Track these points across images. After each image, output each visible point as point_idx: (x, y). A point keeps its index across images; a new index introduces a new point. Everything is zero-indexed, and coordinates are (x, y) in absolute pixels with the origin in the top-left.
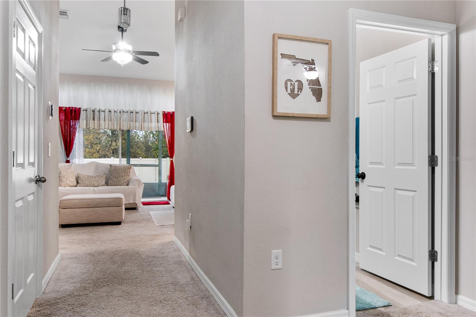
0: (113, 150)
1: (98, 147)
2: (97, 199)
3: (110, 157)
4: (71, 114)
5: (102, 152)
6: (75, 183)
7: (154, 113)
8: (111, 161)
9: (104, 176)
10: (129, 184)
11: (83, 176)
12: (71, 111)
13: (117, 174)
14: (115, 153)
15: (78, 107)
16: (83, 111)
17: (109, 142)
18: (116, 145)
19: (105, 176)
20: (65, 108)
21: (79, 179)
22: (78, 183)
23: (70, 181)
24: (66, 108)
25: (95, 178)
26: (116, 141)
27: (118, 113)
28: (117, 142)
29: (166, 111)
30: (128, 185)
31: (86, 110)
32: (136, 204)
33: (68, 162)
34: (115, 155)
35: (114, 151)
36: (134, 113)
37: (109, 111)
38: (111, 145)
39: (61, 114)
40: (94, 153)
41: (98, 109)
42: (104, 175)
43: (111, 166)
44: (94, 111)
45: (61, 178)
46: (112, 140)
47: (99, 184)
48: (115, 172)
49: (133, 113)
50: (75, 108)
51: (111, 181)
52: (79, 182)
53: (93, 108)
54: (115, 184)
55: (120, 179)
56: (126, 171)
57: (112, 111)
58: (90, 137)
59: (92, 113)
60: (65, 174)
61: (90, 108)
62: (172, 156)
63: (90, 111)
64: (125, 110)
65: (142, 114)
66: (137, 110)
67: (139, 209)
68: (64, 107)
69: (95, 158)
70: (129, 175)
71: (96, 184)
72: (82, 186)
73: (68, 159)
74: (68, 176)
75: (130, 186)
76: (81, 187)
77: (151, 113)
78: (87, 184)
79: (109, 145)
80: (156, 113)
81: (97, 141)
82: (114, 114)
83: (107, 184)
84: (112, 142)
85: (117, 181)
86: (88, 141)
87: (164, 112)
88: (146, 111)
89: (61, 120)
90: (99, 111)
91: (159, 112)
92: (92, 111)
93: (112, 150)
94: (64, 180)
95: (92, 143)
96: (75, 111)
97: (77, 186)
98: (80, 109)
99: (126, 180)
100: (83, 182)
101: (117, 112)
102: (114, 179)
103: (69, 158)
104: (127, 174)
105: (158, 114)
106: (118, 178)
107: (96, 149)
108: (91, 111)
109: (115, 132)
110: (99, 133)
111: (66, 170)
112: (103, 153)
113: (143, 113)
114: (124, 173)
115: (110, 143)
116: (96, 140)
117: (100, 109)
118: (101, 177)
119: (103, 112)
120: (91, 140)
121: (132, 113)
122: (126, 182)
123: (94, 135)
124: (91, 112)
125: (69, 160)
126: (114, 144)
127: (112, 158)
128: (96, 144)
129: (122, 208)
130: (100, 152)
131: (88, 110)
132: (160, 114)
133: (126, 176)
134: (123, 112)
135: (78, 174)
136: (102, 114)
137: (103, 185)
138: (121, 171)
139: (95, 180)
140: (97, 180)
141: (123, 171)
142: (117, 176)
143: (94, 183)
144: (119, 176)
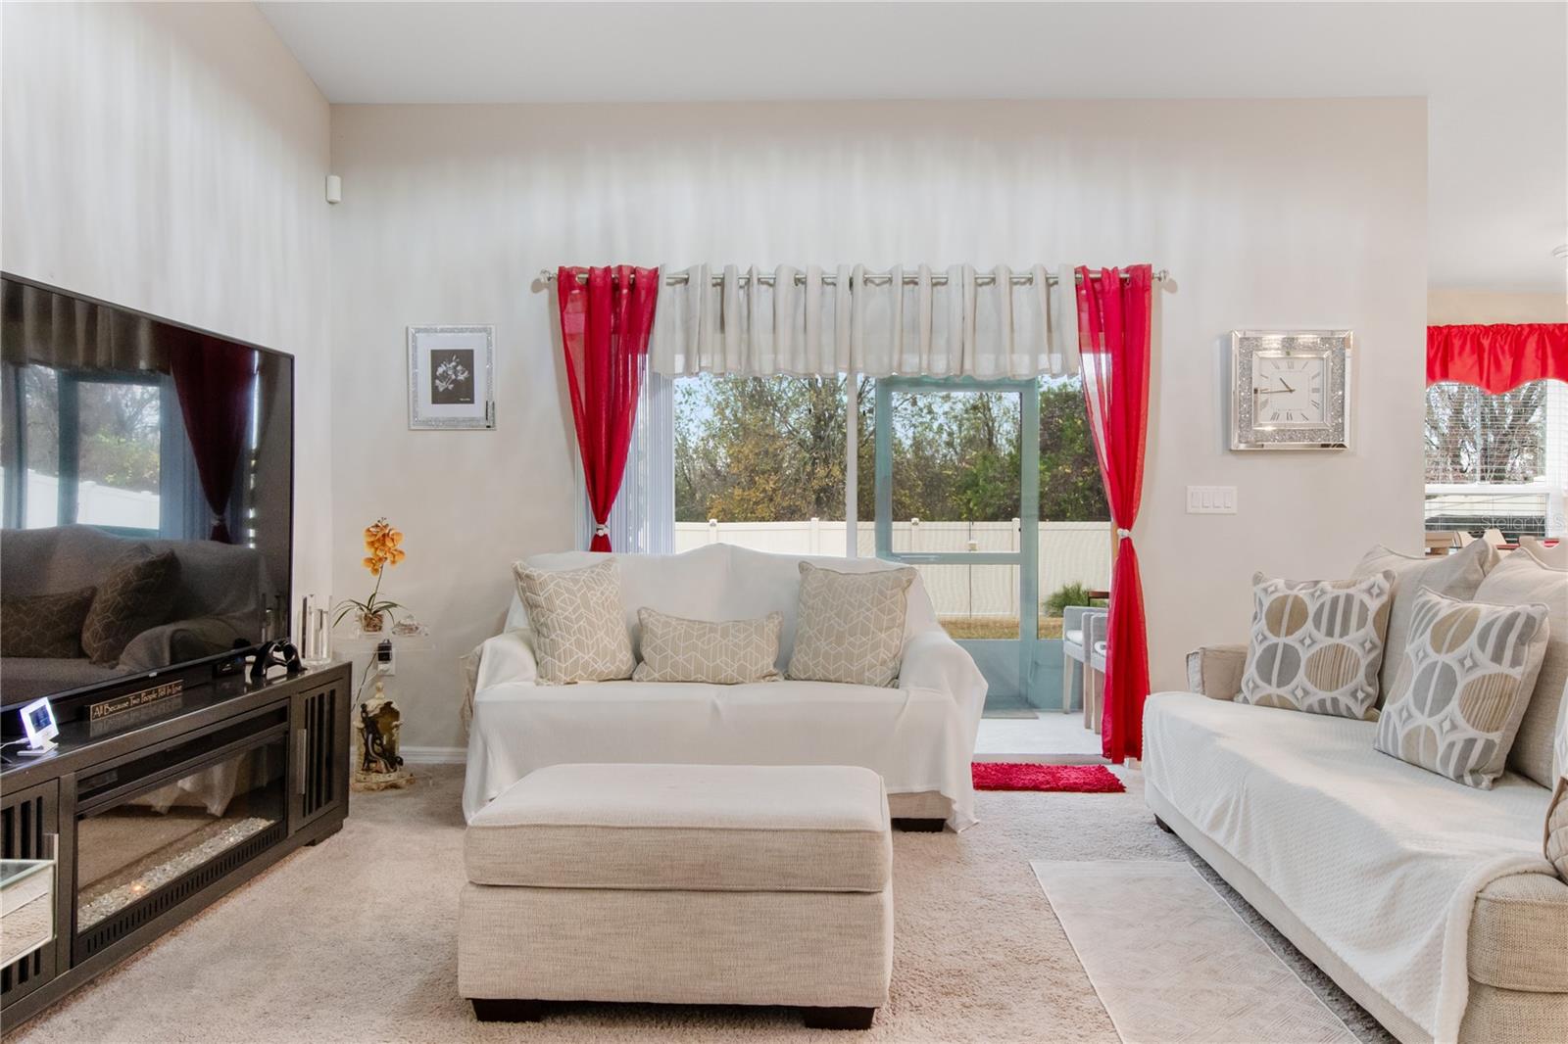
0: (817, 492)
1: (771, 483)
2: (702, 835)
3: (807, 516)
4: (616, 302)
5: (783, 499)
6: (626, 657)
7: (1030, 280)
8: (810, 529)
9: (772, 628)
10: (901, 676)
11: (667, 624)
12: (616, 287)
13: (838, 615)
14: (826, 504)
15: (646, 264)
16: (669, 284)
17: (805, 464)
18: (827, 476)
19: (776, 622)
20: (586, 276)
21: (646, 638)
22: (639, 658)
23: (597, 654)
24: (592, 270)
25: (725, 634)
26: (826, 461)
27: (840, 287)
28: (831, 466)
29: (1095, 267)
30: (894, 680)
31: (686, 281)
32: (947, 802)
33: (601, 544)
34: (825, 509)
35: (822, 495)
36: (925, 282)
37: (798, 281)
38: (811, 475)
39: (570, 306)
40: (756, 503)
41: (743, 272)
42: (769, 617)
43: (804, 566)
44: (721, 284)
45: (553, 636)
46: (815, 459)
47: (744, 668)
48: (825, 602)
49: (916, 283)
50: (634, 271)
51: (807, 654)
52: (646, 652)
53: (718, 270)
54: (828, 671)
55: (852, 644)
56: (888, 602)
57: (809, 281)
58: (746, 450)
59: (713, 293)
60: (575, 610)
61: (704, 267)
62: (1126, 519)
63: (704, 284)
64: (877, 270)
65: (966, 287)
66: (940, 269)
67: (959, 831)
68: (581, 271)
69: (763, 519)
70: (903, 625)
71: (730, 671)
72: (656, 675)
73: (601, 533)
74: (590, 623)
75: (911, 693)
76: (653, 680)
77: (1013, 283)
78: (684, 668)
79: (804, 477)
80: (1040, 281)
81: (767, 464)
82: (823, 293)
83: (784, 668)
84: (814, 464)
85: (838, 657)
86: (739, 462)
87: (1084, 270)
88: (984, 270)
89: (573, 336)
90: (748, 281)
91: (1052, 270)
92: (714, 285)
93: (814, 491)
94: (567, 643)
95: (752, 471)
96: (633, 287)
97: (636, 677)
98: (654, 275)
99: (884, 654)
100: (666, 657)
101: (835, 285)
102: (824, 646)
103: (608, 523)
104: (893, 620)
105: (1051, 283)
106: (840, 638)
107: (764, 491)
108: (710, 282)
109: (825, 431)
110: (774, 436)
111: (579, 590)
112: (785, 504)
113: (969, 281)
114: (875, 610)
115: (809, 468)
116: (765, 460)
117: (750, 272)
118: (753, 629)
119: (765, 287)
120: (747, 458)
121: (912, 286)
122: (884, 663)
123: (757, 444)
124: (710, 290)
125: (605, 536)
126: (821, 471)
127: (815, 520)
128: (763, 473)
129: (879, 907)
130: (778, 499)
131: (696, 279)
132: (1062, 280)
133: (888, 628)
134: (866, 281)
135: (639, 612)
136: (762, 297)
137: (764, 677)
138: (860, 602)
139: (724, 647)
140: (735, 645)
141: (868, 601)
142: (839, 625)
143: (718, 661)
144: (847, 627)
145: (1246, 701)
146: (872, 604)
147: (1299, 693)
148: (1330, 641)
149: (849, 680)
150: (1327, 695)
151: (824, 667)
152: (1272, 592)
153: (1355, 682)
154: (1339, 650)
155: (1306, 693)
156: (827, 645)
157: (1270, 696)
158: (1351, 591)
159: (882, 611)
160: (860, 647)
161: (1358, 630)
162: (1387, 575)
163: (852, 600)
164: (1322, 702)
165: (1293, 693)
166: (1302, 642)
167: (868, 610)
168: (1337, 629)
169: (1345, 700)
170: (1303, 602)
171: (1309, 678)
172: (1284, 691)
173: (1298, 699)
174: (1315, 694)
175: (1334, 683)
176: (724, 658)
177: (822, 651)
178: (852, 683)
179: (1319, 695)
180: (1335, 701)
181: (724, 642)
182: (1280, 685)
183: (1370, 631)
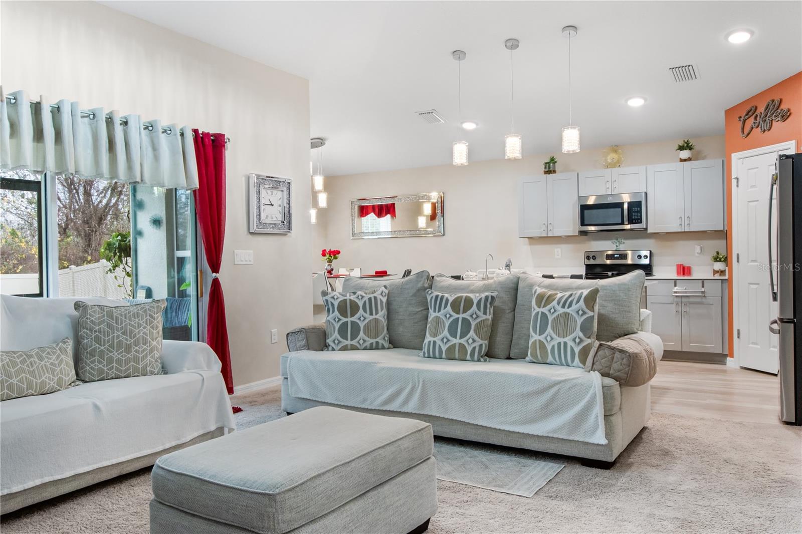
7: (167, 131)
13: (124, 333)
25: (40, 357)
42: (64, 342)
43: (80, 304)
47: (60, 379)
48: (110, 326)
54: (120, 371)
55: (137, 351)
56: (156, 322)
71: (52, 383)
78: (18, 387)
85: (128, 361)
87: (196, 131)
102: (115, 355)
106: (128, 349)
122: (157, 360)
137: (70, 384)
138: (138, 323)
139: (44, 367)
140: (52, 364)
141: (143, 322)
142: (126, 340)
143: (43, 378)
144: (132, 341)
145: (333, 349)
146: (147, 324)
147: (361, 342)
148: (372, 317)
149: (136, 374)
150: (374, 341)
151: (117, 369)
152: (337, 299)
153: (384, 334)
154: (376, 320)
155: (364, 341)
156: (118, 354)
157: (347, 345)
158: (375, 295)
159: (152, 327)
160: (143, 351)
161: (381, 311)
162: (385, 287)
163: (133, 323)
164: (372, 344)
165: (358, 342)
166: (359, 319)
167: (145, 328)
168: (374, 312)
169: (381, 342)
170: (355, 302)
171: (365, 334)
172: (354, 342)
173: (360, 345)
174: (369, 341)
175: (376, 336)
176: (47, 375)
177: (115, 359)
178: (138, 376)
179: (370, 341)
180: (377, 343)
181: (43, 363)
182: (352, 340)
183: (385, 311)
